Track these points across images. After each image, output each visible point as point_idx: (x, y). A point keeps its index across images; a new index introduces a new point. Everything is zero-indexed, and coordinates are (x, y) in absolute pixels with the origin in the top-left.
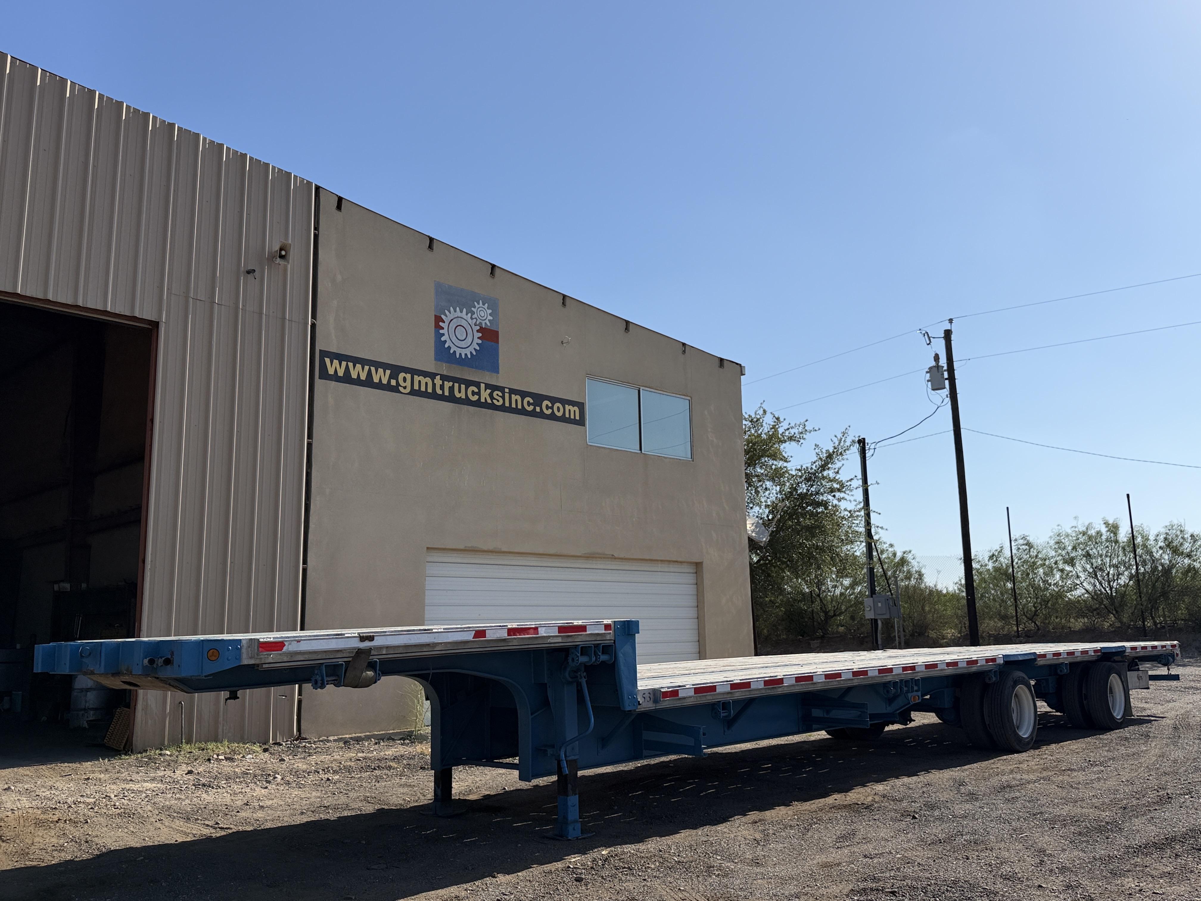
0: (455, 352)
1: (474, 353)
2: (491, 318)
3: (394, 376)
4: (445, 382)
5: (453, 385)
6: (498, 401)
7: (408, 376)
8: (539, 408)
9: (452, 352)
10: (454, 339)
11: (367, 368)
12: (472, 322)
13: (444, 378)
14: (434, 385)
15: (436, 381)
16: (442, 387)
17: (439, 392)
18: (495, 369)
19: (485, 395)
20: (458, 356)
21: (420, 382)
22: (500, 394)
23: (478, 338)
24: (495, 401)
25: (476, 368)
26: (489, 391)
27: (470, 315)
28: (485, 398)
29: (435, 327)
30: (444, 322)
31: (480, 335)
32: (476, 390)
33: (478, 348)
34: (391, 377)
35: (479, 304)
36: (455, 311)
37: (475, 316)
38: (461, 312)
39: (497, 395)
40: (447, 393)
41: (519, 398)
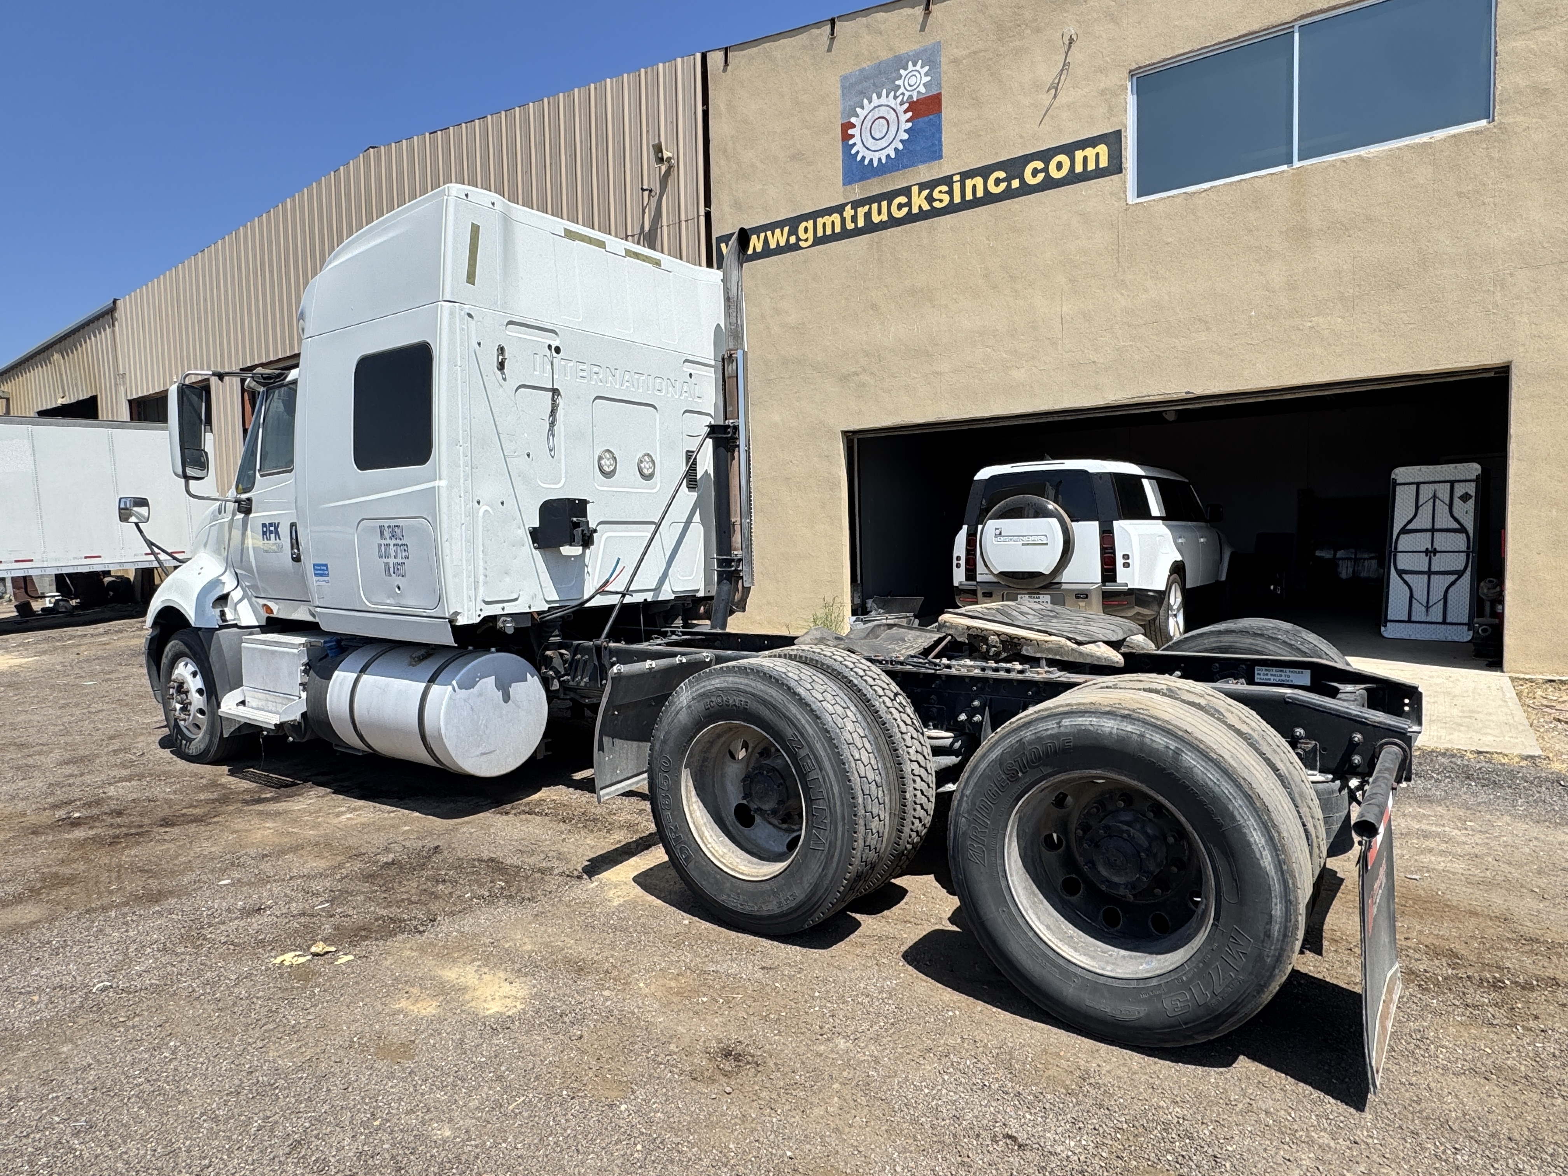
0: (871, 160)
1: (900, 147)
2: (929, 78)
3: (794, 231)
4: (859, 210)
5: (870, 209)
6: (941, 201)
7: (810, 224)
8: (1017, 181)
9: (866, 162)
10: (870, 143)
11: (762, 235)
12: (896, 104)
13: (856, 205)
14: (843, 220)
15: (845, 214)
16: (854, 219)
17: (850, 226)
18: (935, 153)
19: (919, 201)
20: (875, 164)
21: (824, 225)
22: (945, 188)
23: (907, 121)
24: (937, 204)
25: (904, 167)
26: (925, 193)
27: (892, 94)
28: (920, 207)
29: (843, 140)
30: (853, 126)
31: (910, 114)
32: (903, 200)
33: (906, 136)
34: (790, 234)
35: (906, 69)
36: (870, 102)
37: (902, 90)
38: (879, 97)
39: (940, 192)
40: (861, 223)
41: (979, 181)
